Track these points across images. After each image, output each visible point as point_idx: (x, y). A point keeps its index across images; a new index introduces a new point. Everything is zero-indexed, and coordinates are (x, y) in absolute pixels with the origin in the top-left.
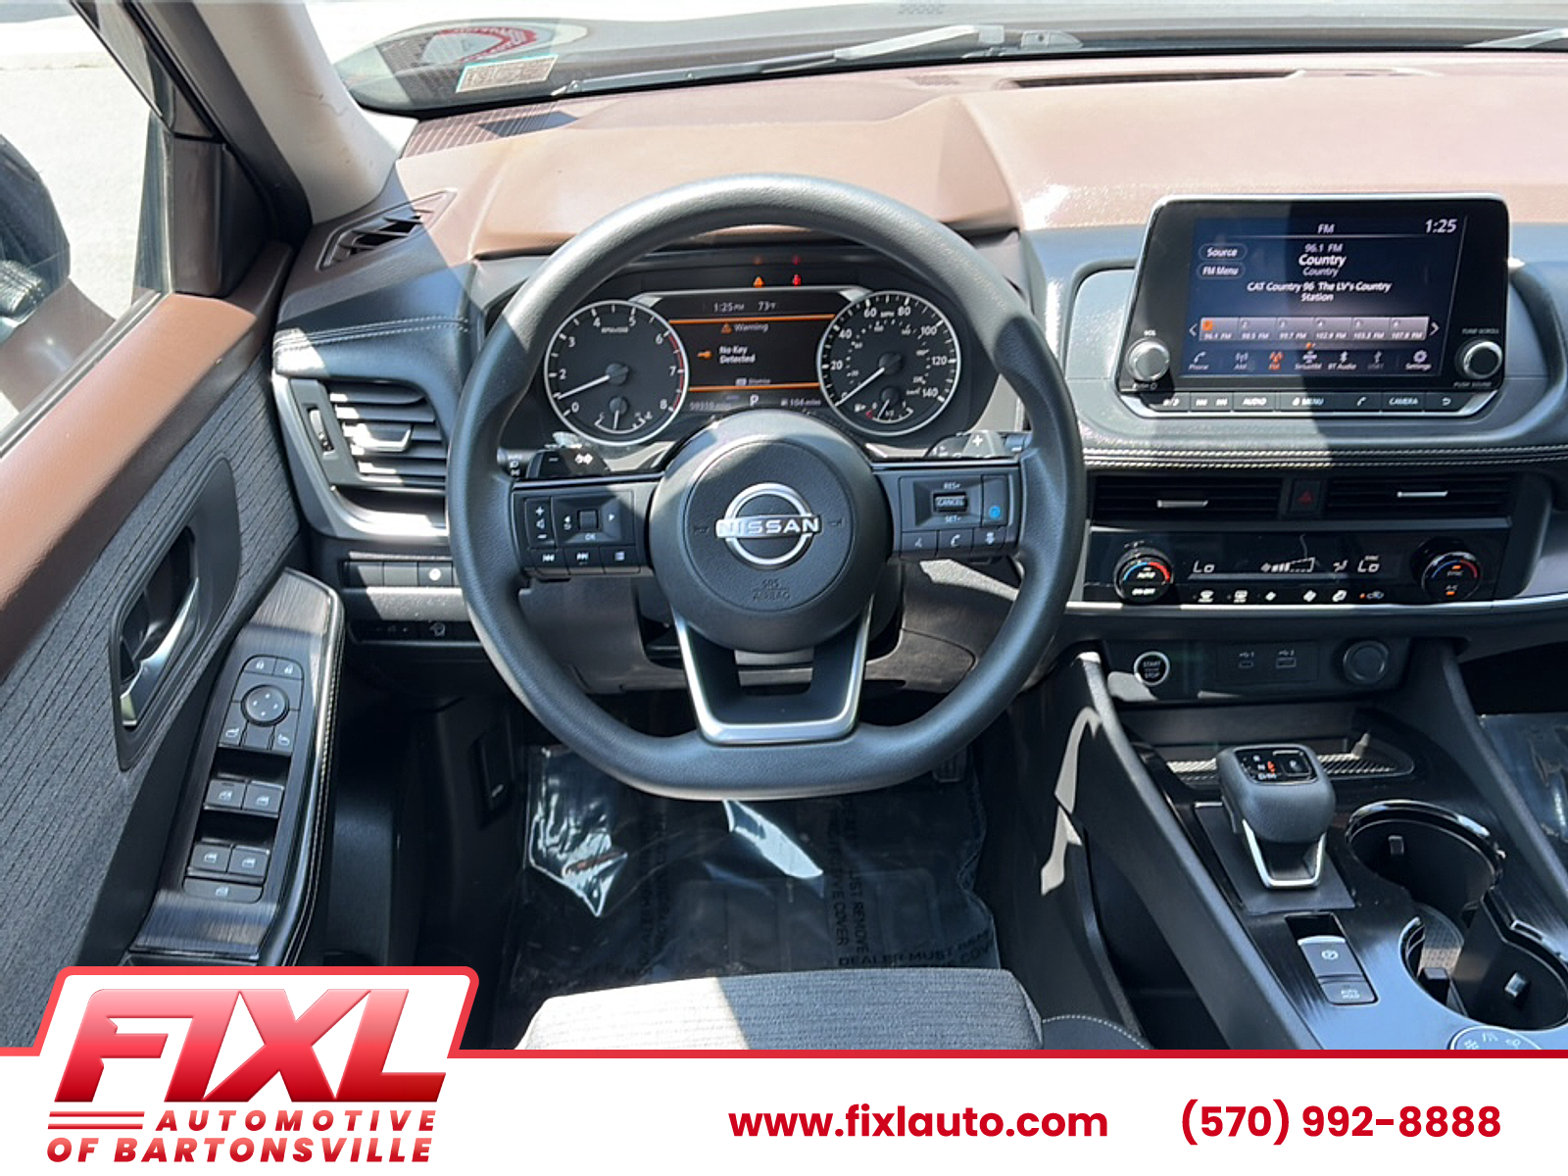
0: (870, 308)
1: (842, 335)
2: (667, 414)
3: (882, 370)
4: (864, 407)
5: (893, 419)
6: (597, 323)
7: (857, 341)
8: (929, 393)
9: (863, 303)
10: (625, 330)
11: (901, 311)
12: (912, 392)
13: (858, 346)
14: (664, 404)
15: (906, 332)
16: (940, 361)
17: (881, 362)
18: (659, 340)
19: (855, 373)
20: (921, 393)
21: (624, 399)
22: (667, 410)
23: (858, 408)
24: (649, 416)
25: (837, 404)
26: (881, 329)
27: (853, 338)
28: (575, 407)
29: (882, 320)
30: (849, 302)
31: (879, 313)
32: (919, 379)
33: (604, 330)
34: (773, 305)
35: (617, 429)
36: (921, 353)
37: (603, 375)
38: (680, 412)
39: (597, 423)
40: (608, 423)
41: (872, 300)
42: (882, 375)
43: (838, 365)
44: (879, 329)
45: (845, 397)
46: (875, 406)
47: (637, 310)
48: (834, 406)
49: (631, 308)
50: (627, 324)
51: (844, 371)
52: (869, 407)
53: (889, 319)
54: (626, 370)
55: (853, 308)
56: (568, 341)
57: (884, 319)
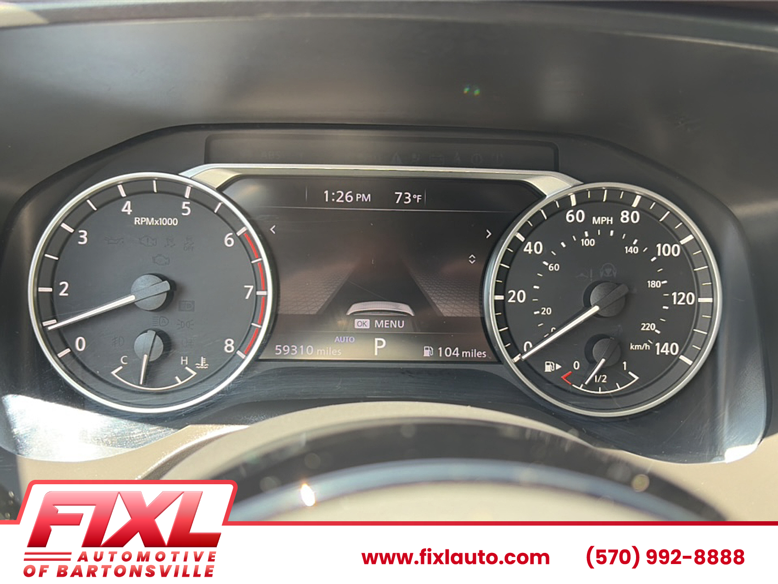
0: (576, 208)
1: (528, 249)
2: (232, 361)
3: (596, 309)
4: (558, 367)
5: (605, 387)
6: (127, 208)
7: (552, 261)
8: (666, 349)
9: (565, 200)
10: (174, 222)
11: (625, 216)
12: (638, 347)
13: (553, 268)
14: (229, 345)
15: (633, 250)
16: (682, 298)
17: (594, 297)
18: (229, 240)
19: (548, 311)
20: (654, 348)
21: (161, 334)
22: (235, 354)
23: (548, 368)
24: (203, 364)
25: (517, 359)
26: (591, 243)
27: (545, 256)
28: (80, 344)
29: (593, 230)
30: (542, 196)
31: (588, 219)
32: (652, 327)
33: (137, 221)
34: (418, 198)
35: (144, 384)
36: (654, 284)
37: (128, 293)
38: (256, 360)
39: (114, 373)
40: (130, 372)
41: (579, 195)
42: (596, 315)
43: (519, 296)
44: (588, 242)
45: (530, 350)
46: (577, 365)
47: (194, 189)
48: (512, 362)
49: (185, 185)
50: (177, 212)
51: (529, 306)
52: (567, 366)
53: (605, 227)
54: (166, 286)
55: (549, 208)
56: (75, 236)
57: (598, 226)
